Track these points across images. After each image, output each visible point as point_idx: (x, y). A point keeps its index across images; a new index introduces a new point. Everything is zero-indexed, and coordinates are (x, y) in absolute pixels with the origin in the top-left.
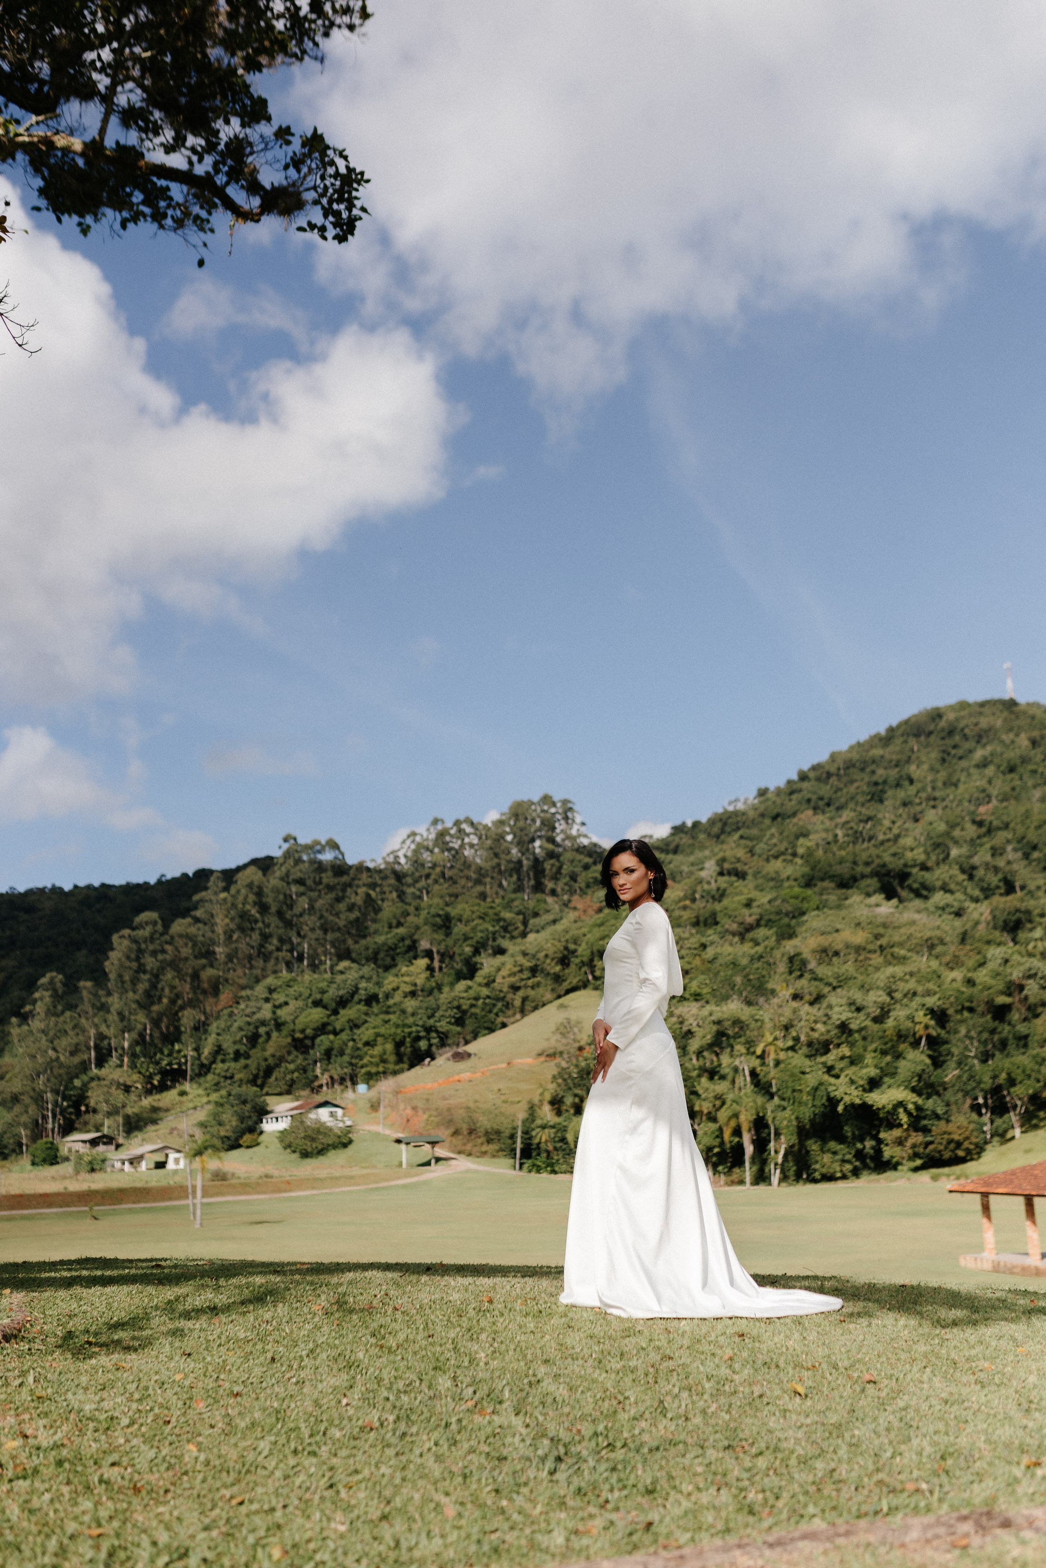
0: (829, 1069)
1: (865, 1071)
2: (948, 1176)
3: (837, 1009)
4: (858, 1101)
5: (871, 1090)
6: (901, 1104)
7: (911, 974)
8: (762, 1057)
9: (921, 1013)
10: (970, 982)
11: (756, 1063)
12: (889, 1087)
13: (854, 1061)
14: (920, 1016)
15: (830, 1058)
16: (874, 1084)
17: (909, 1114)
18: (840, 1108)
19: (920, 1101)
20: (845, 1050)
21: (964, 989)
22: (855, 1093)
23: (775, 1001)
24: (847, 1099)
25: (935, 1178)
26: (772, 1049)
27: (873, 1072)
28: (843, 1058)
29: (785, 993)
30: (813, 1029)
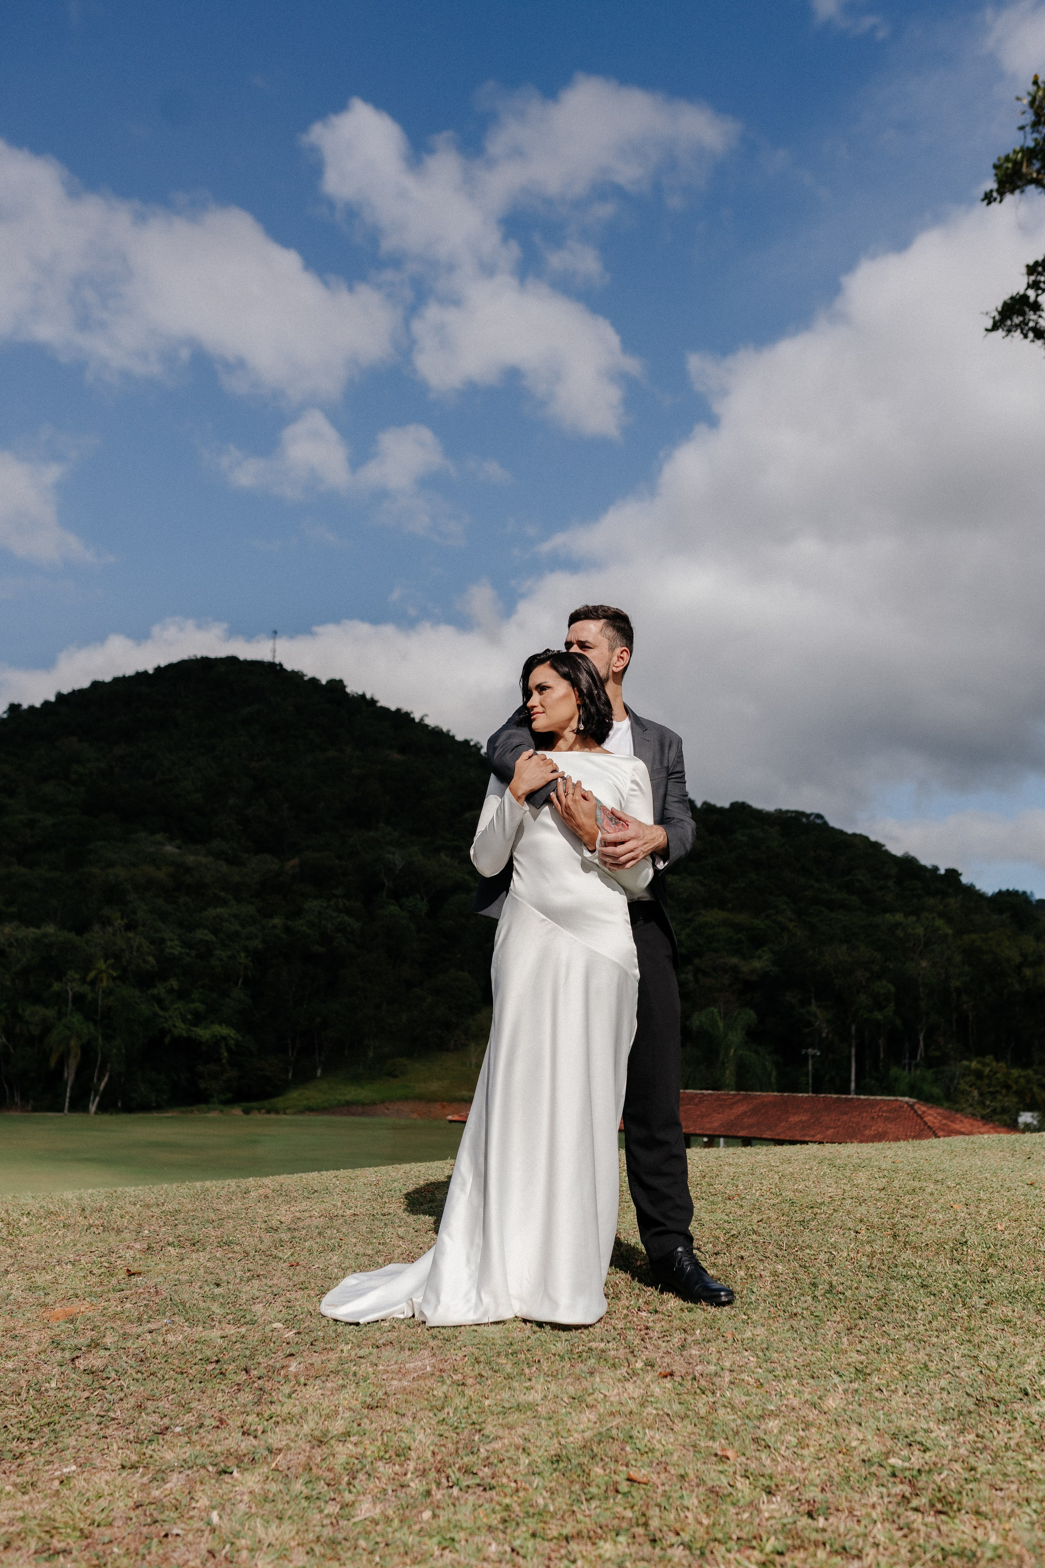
0: (159, 1001)
1: (192, 1006)
2: (259, 1110)
3: (169, 943)
4: (185, 1035)
5: (196, 1025)
6: (224, 1038)
7: (236, 916)
8: (93, 983)
9: (243, 954)
10: (287, 930)
11: (86, 988)
12: (212, 1022)
13: (182, 995)
14: (242, 957)
15: (160, 990)
16: (198, 1019)
17: (229, 1050)
18: (167, 1040)
19: (240, 1038)
20: (174, 983)
21: (283, 936)
22: (183, 1026)
23: (110, 929)
24: (176, 1032)
25: (247, 1112)
26: (104, 976)
27: (200, 1007)
28: (171, 991)
29: (119, 922)
30: (145, 961)
